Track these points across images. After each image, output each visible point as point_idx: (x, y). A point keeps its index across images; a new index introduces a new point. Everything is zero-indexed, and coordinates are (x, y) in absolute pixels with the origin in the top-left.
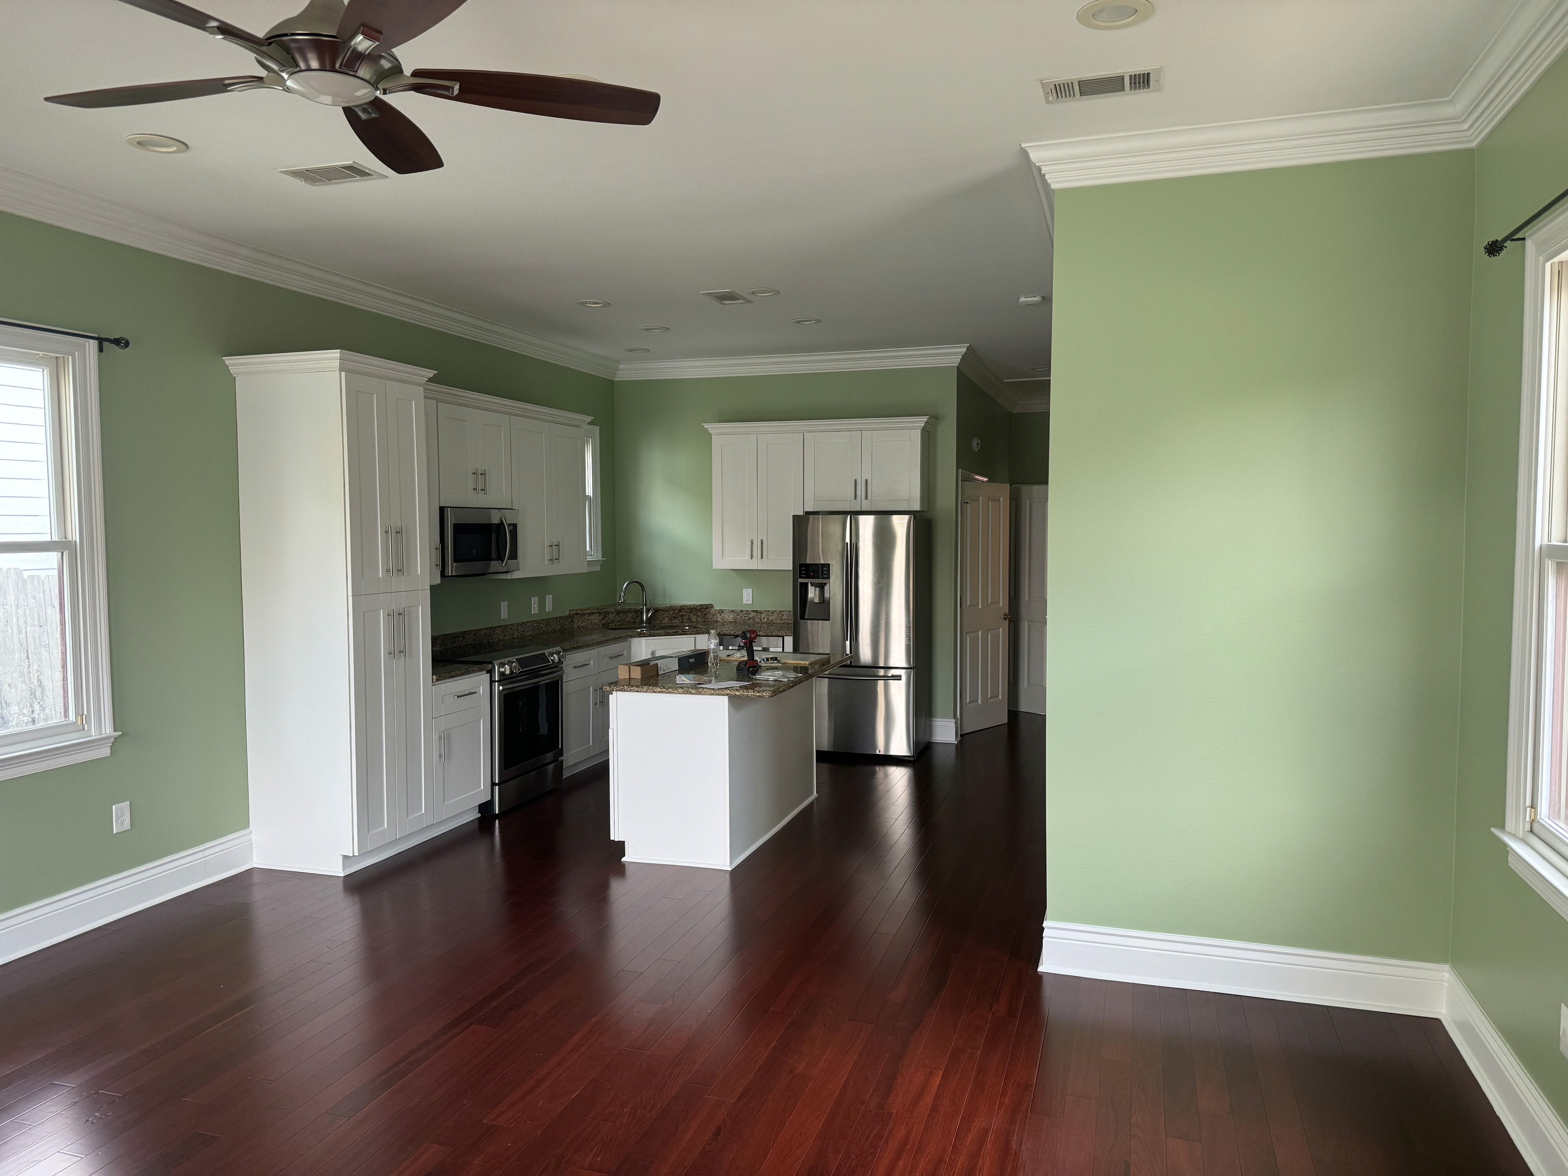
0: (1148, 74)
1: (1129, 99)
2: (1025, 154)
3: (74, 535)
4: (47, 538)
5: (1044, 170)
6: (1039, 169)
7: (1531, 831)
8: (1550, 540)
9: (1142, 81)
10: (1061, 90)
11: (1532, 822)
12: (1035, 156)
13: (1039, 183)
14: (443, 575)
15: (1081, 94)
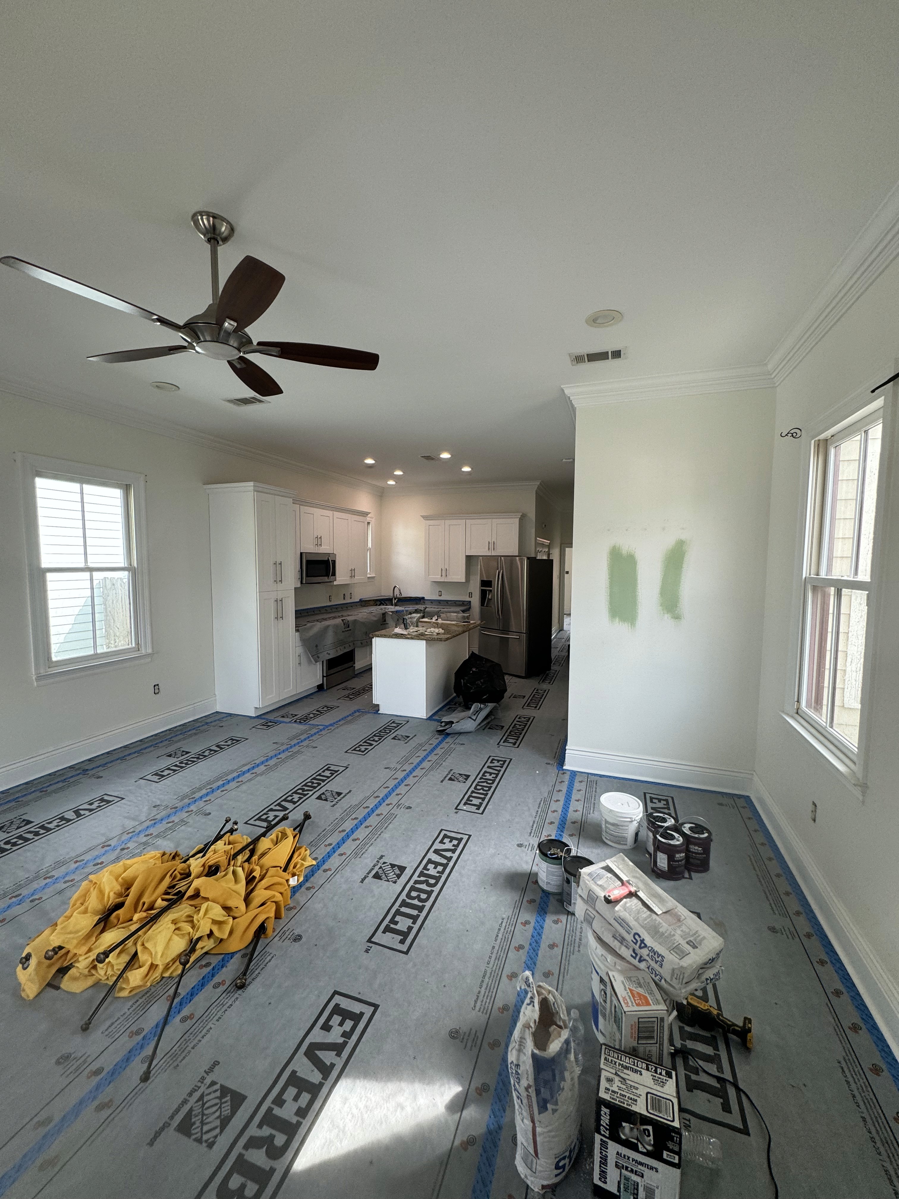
0: (620, 351)
1: (611, 363)
2: (563, 390)
3: (135, 564)
4: (122, 565)
5: (571, 398)
6: (569, 398)
7: (797, 713)
8: (810, 575)
9: (617, 354)
10: (579, 359)
11: (798, 709)
12: (567, 392)
13: (569, 404)
14: (302, 583)
15: (589, 361)
